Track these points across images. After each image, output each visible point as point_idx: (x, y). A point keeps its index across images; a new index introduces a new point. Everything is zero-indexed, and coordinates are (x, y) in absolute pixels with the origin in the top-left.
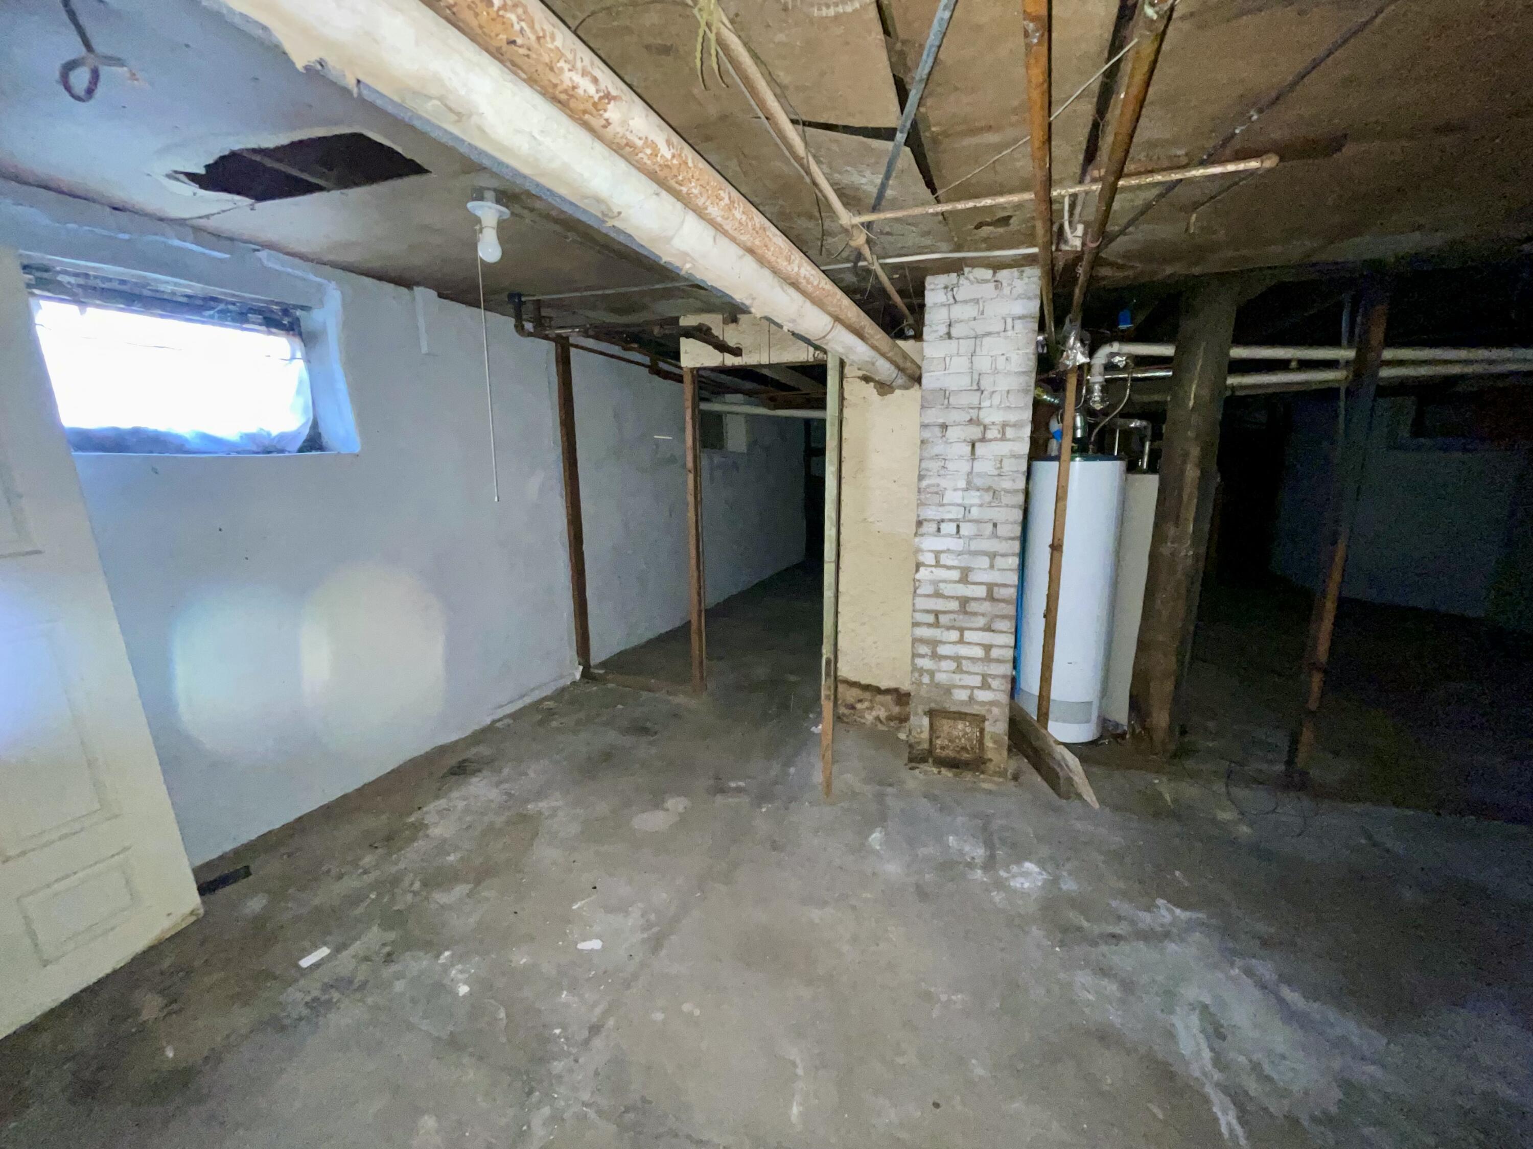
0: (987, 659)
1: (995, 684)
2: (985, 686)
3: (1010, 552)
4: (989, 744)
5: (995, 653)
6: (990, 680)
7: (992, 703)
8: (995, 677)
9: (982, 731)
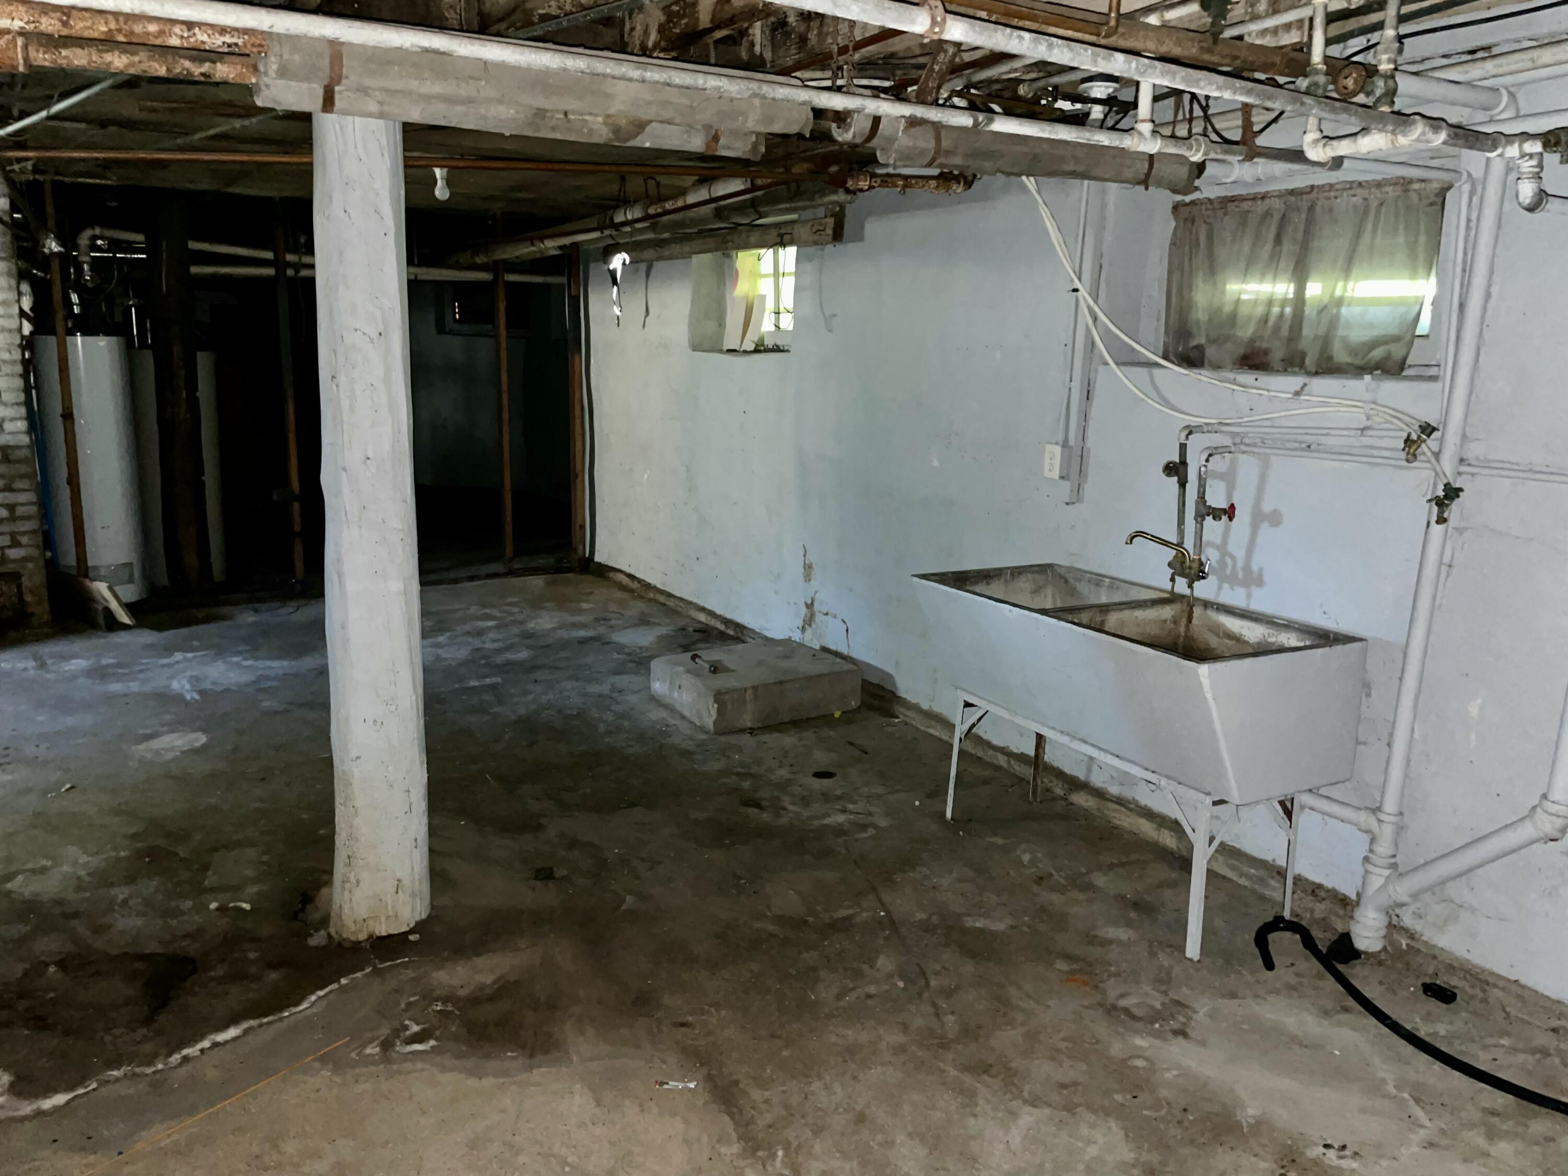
0: (13, 518)
1: (24, 540)
2: (15, 544)
3: (18, 416)
4: (28, 598)
5: (20, 511)
6: (19, 538)
7: (24, 559)
8: (24, 533)
9: (19, 586)
